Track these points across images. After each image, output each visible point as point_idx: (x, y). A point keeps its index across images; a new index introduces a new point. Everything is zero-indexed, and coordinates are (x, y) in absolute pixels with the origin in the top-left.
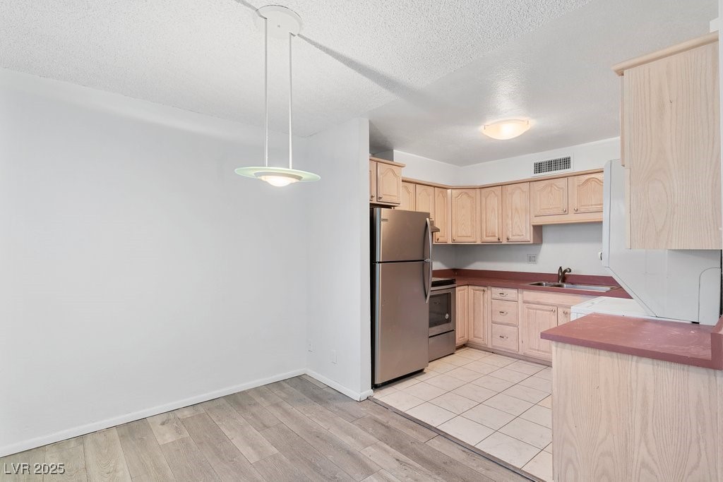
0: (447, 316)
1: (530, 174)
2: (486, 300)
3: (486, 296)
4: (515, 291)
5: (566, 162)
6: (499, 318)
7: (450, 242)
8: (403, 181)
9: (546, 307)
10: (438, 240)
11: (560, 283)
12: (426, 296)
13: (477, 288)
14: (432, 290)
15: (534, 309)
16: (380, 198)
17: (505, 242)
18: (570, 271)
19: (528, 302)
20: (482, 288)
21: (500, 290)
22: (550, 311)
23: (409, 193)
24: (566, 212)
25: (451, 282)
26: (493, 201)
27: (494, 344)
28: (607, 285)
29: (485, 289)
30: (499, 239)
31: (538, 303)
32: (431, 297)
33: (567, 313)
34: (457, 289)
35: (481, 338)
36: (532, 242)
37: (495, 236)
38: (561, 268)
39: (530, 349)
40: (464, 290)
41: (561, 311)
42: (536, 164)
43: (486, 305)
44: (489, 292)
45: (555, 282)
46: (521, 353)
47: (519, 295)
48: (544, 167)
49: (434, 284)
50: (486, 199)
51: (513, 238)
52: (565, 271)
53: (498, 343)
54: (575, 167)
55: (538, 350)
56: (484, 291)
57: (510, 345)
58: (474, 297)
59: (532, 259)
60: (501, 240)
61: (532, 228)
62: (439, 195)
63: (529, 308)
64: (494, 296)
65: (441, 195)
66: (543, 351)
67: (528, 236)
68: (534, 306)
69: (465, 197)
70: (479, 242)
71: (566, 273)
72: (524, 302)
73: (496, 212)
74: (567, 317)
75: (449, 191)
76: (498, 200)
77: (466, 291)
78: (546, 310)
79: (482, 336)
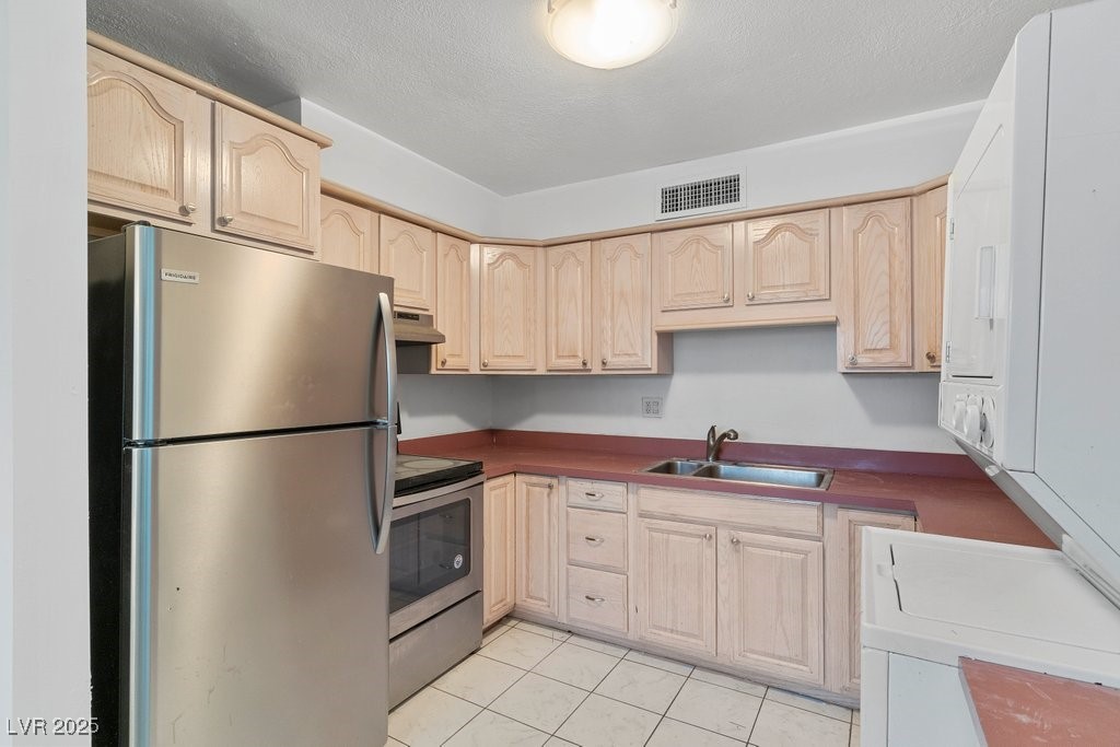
0: (459, 561)
1: (653, 214)
2: (554, 509)
3: (555, 499)
4: (619, 488)
5: (728, 189)
6: (584, 553)
7: (475, 370)
8: (325, 192)
9: (691, 528)
10: (443, 363)
11: (711, 462)
12: (377, 530)
13: (534, 479)
14: (395, 507)
15: (662, 531)
16: (224, 222)
17: (597, 370)
18: (736, 437)
19: (652, 517)
20: (547, 480)
21: (587, 486)
22: (699, 536)
23: (358, 233)
24: (728, 303)
25: (473, 471)
26: (572, 273)
27: (572, 615)
28: (806, 466)
29: (554, 482)
30: (585, 364)
31: (674, 518)
32: (394, 524)
33: (738, 542)
34: (487, 486)
35: (542, 600)
36: (654, 371)
37: (575, 356)
38: (713, 428)
39: (655, 627)
40: (505, 485)
41: (723, 535)
42: (664, 192)
43: (554, 520)
44: (563, 488)
45: (701, 459)
46: (632, 636)
47: (630, 496)
48: (682, 196)
49: (404, 488)
50: (557, 272)
51: (613, 361)
52: (724, 436)
53: (579, 613)
54: (748, 201)
55: (672, 631)
56: (550, 487)
57: (608, 618)
58: (528, 500)
59: (652, 408)
60: (589, 366)
61: (655, 338)
62: (446, 255)
63: (650, 529)
64: (574, 500)
65: (453, 252)
66: (683, 634)
67: (648, 358)
68: (666, 524)
69: (509, 264)
70: (541, 371)
71: (726, 440)
72: (641, 516)
73: (579, 303)
74: (737, 551)
75: (475, 248)
76: (582, 271)
77: (510, 487)
78: (691, 535)
79: (545, 597)
